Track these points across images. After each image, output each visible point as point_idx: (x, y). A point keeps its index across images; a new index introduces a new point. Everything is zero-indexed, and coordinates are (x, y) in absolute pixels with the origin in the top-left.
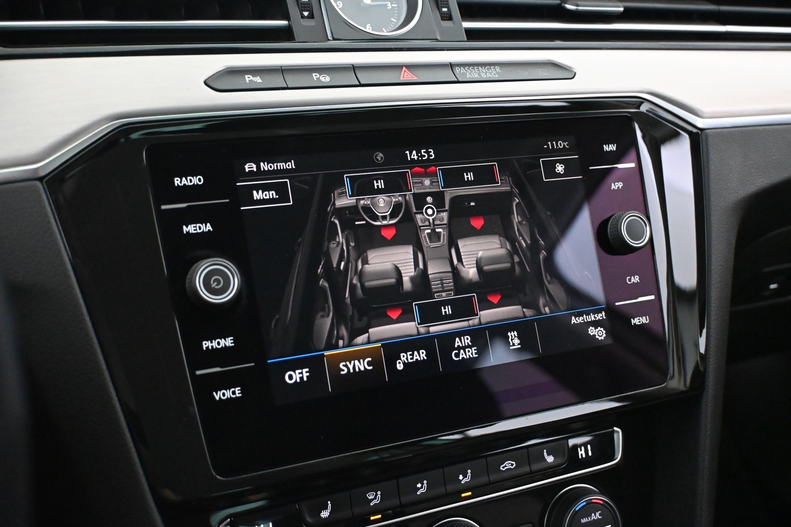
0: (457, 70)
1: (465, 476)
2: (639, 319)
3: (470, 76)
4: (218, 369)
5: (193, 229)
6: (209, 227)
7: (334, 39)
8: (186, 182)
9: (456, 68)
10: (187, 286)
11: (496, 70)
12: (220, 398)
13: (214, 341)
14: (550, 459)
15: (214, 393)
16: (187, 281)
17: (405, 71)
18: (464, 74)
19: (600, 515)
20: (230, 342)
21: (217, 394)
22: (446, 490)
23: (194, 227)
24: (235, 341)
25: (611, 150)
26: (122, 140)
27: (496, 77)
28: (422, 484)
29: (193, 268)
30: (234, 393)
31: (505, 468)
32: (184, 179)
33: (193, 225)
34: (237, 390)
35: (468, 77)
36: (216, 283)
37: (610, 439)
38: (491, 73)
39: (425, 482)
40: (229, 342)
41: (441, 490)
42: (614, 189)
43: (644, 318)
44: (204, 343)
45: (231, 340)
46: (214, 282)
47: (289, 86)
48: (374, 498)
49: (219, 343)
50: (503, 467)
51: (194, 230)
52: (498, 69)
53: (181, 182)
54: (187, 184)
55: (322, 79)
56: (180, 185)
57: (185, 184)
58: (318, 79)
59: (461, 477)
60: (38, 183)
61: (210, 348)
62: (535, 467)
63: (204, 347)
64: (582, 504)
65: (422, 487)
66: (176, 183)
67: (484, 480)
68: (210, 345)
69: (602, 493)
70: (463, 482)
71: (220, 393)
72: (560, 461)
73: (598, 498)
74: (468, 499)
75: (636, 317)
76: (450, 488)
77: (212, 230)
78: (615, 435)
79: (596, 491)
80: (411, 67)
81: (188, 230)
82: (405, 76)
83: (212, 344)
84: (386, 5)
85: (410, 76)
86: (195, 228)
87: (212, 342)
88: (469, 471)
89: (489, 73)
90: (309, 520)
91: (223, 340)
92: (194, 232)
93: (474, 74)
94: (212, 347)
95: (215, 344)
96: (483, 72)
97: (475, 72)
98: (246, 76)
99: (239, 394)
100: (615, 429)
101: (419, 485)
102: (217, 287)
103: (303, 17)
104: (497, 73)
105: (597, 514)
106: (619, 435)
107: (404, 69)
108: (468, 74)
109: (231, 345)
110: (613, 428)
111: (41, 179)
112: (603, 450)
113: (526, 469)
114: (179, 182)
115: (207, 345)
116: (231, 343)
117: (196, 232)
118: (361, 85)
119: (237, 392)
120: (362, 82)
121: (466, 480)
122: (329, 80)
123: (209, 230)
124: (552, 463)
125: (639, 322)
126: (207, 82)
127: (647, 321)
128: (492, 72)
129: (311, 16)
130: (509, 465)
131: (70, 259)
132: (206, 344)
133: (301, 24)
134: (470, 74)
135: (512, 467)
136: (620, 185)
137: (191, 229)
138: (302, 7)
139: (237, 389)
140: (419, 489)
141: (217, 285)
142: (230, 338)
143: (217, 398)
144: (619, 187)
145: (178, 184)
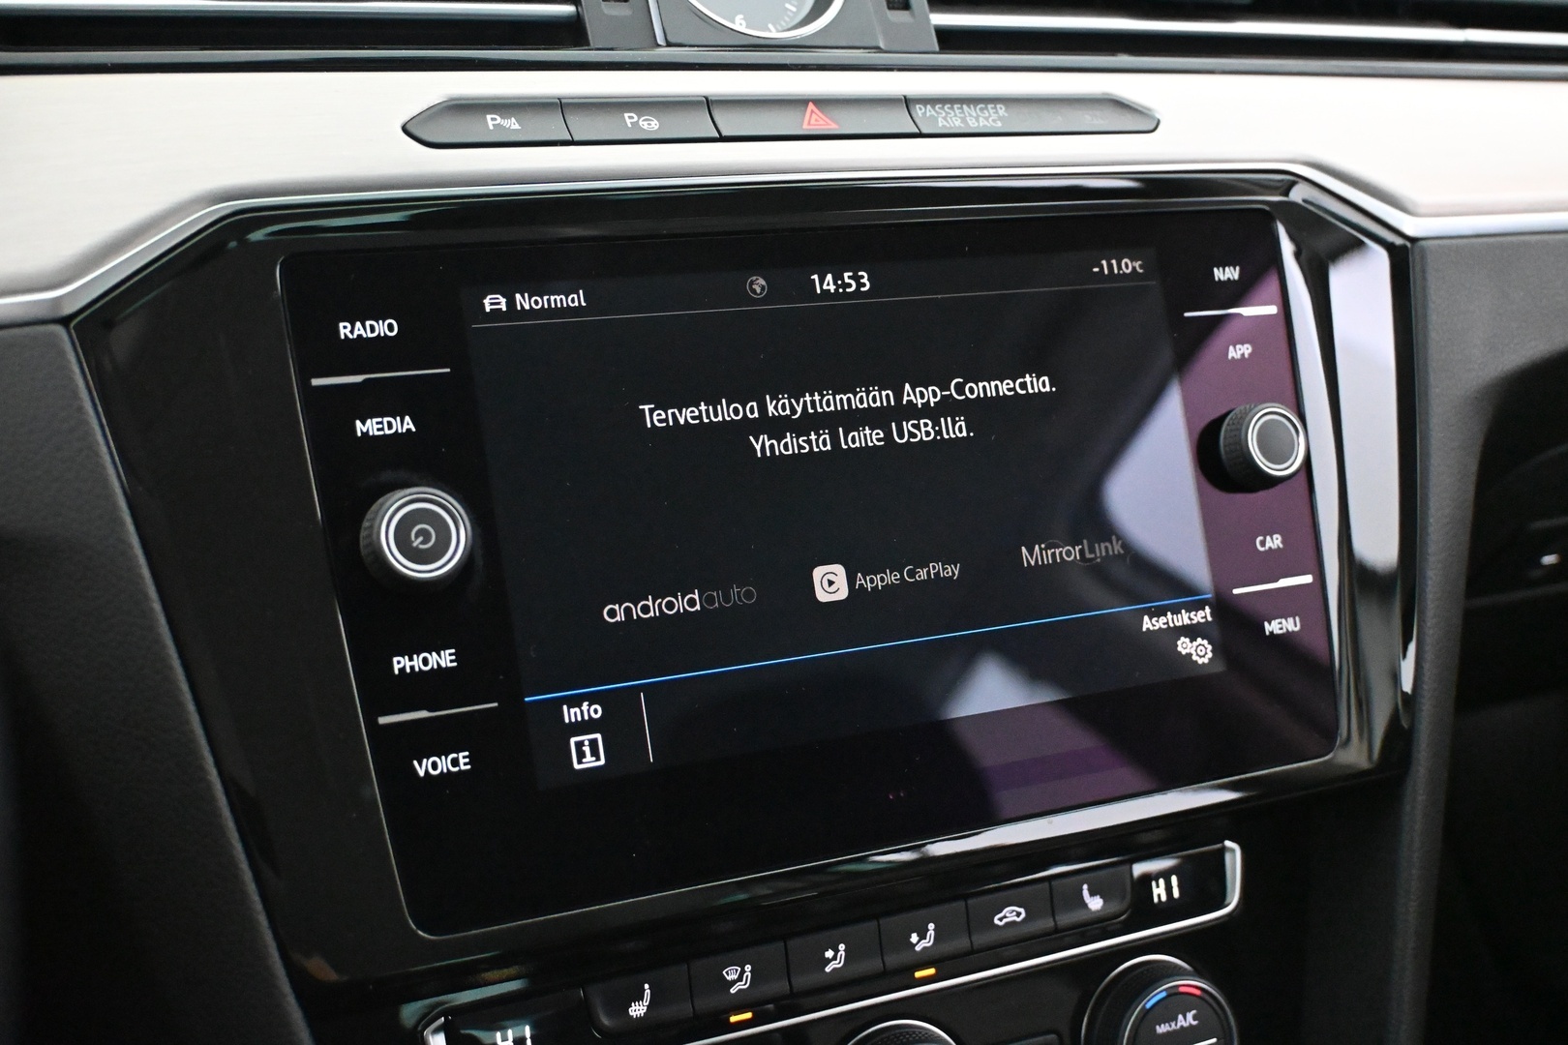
0: (919, 111)
1: (922, 937)
2: (1280, 623)
3: (945, 123)
4: (424, 714)
5: (376, 427)
6: (409, 424)
7: (669, 45)
8: (362, 332)
9: (917, 106)
10: (362, 543)
11: (997, 112)
12: (427, 771)
13: (415, 656)
14: (1095, 904)
15: (415, 763)
16: (363, 534)
17: (812, 111)
18: (933, 119)
19: (1195, 1018)
20: (449, 658)
21: (420, 765)
22: (884, 963)
23: (377, 423)
24: (459, 657)
25: (1229, 279)
26: (233, 244)
27: (999, 127)
28: (836, 951)
29: (374, 507)
30: (455, 762)
31: (1005, 920)
32: (358, 324)
33: (375, 420)
34: (463, 757)
35: (940, 125)
36: (421, 539)
37: (1216, 864)
38: (987, 119)
39: (842, 947)
40: (446, 659)
41: (872, 965)
42: (1233, 358)
43: (1291, 620)
44: (395, 659)
45: (450, 655)
46: (417, 537)
47: (576, 138)
48: (738, 978)
49: (425, 662)
50: (1001, 919)
51: (378, 430)
52: (1002, 110)
53: (352, 332)
54: (365, 336)
55: (644, 124)
56: (350, 336)
57: (360, 336)
58: (635, 124)
59: (914, 938)
60: (59, 330)
61: (408, 670)
62: (1066, 919)
63: (396, 668)
64: (1158, 995)
65: (835, 958)
66: (342, 332)
67: (961, 943)
68: (408, 664)
69: (1198, 973)
70: (918, 948)
71: (427, 763)
72: (1115, 907)
73: (1191, 984)
74: (928, 983)
75: (1275, 619)
76: (893, 960)
77: (414, 430)
78: (1228, 857)
79: (1185, 969)
80: (823, 103)
81: (365, 430)
82: (813, 122)
83: (412, 663)
85: (822, 122)
86: (380, 426)
87: (411, 659)
88: (931, 926)
89: (984, 118)
90: (606, 1021)
91: (434, 654)
92: (377, 433)
93: (952, 119)
94: (412, 668)
95: (417, 663)
96: (971, 115)
97: (956, 116)
98: (489, 117)
99: (465, 764)
100: (1228, 843)
101: (829, 954)
102: (422, 547)
104: (1000, 118)
105: (1190, 1015)
106: (1234, 857)
107: (811, 104)
108: (940, 119)
109: (450, 665)
110: (1222, 842)
111: (65, 321)
112: (1204, 887)
113: (1047, 923)
114: (347, 331)
115: (401, 666)
116: (451, 661)
117: (381, 433)
118: (723, 139)
119: (462, 761)
120: (725, 133)
121: (925, 944)
122: (656, 127)
123: (409, 430)
124: (1098, 911)
125: (1281, 629)
126: (408, 127)
127: (1296, 626)
128: (990, 116)
130: (1012, 914)
131: (123, 487)
132: (400, 663)
134: (945, 118)
135: (1018, 919)
136: (1246, 350)
137: (371, 427)
139: (461, 755)
140: (829, 961)
141: (422, 543)
142: (448, 652)
143: (422, 773)
144: (1243, 355)
145: (345, 334)
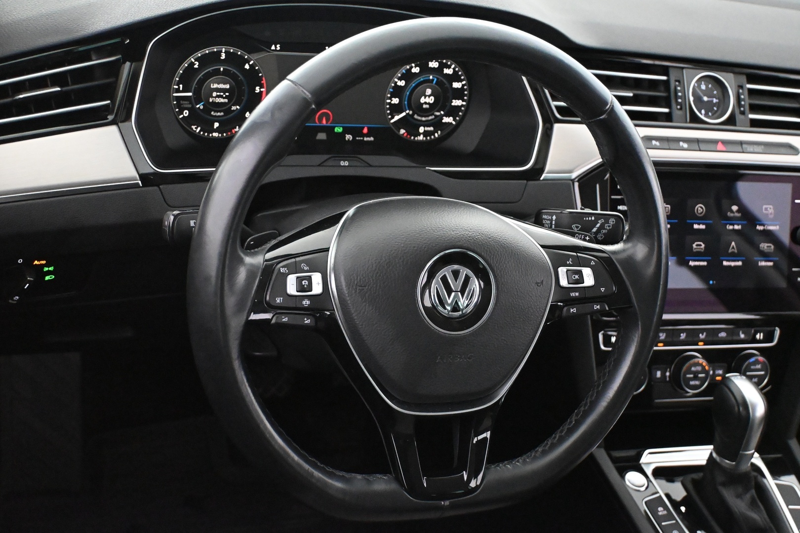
0: (744, 146)
1: (702, 335)
7: (690, 123)
11: (761, 147)
14: (742, 336)
18: (747, 148)
22: (693, 339)
27: (761, 151)
28: (684, 334)
33: (621, 206)
35: (748, 150)
37: (773, 333)
38: (759, 149)
41: (690, 339)
47: (670, 148)
48: (662, 336)
50: (720, 335)
52: (763, 147)
55: (684, 145)
58: (682, 145)
62: (735, 338)
64: (752, 360)
66: (618, 187)
67: (710, 339)
69: (763, 357)
70: (701, 338)
72: (746, 338)
73: (761, 359)
74: (701, 346)
76: (696, 339)
78: (776, 332)
79: (760, 356)
80: (725, 142)
82: (720, 147)
84: (713, 101)
85: (722, 147)
88: (705, 333)
93: (750, 148)
96: (755, 147)
97: (752, 147)
98: (653, 141)
100: (776, 328)
103: (677, 109)
104: (762, 149)
105: (760, 366)
106: (778, 332)
107: (720, 144)
110: (774, 327)
112: (769, 338)
113: (731, 338)
118: (700, 150)
122: (687, 146)
124: (743, 338)
129: (681, 109)
130: (723, 335)
133: (677, 113)
138: (678, 103)
140: (682, 336)
